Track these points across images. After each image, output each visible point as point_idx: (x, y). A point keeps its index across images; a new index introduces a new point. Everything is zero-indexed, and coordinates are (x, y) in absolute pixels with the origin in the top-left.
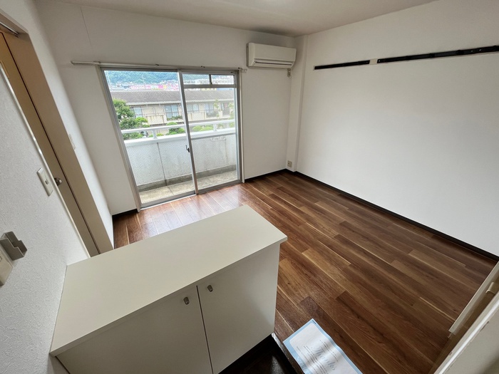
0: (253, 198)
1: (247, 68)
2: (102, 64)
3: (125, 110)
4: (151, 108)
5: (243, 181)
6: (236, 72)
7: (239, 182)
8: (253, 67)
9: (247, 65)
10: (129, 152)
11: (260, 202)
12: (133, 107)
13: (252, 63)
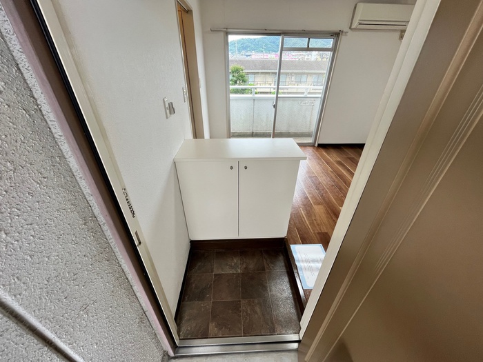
0: (319, 159)
1: (349, 30)
2: (229, 30)
3: (242, 76)
4: (263, 76)
5: (316, 145)
6: (336, 35)
7: (312, 145)
8: (356, 29)
9: (350, 28)
10: (232, 104)
11: (323, 163)
12: (248, 73)
13: (355, 25)
